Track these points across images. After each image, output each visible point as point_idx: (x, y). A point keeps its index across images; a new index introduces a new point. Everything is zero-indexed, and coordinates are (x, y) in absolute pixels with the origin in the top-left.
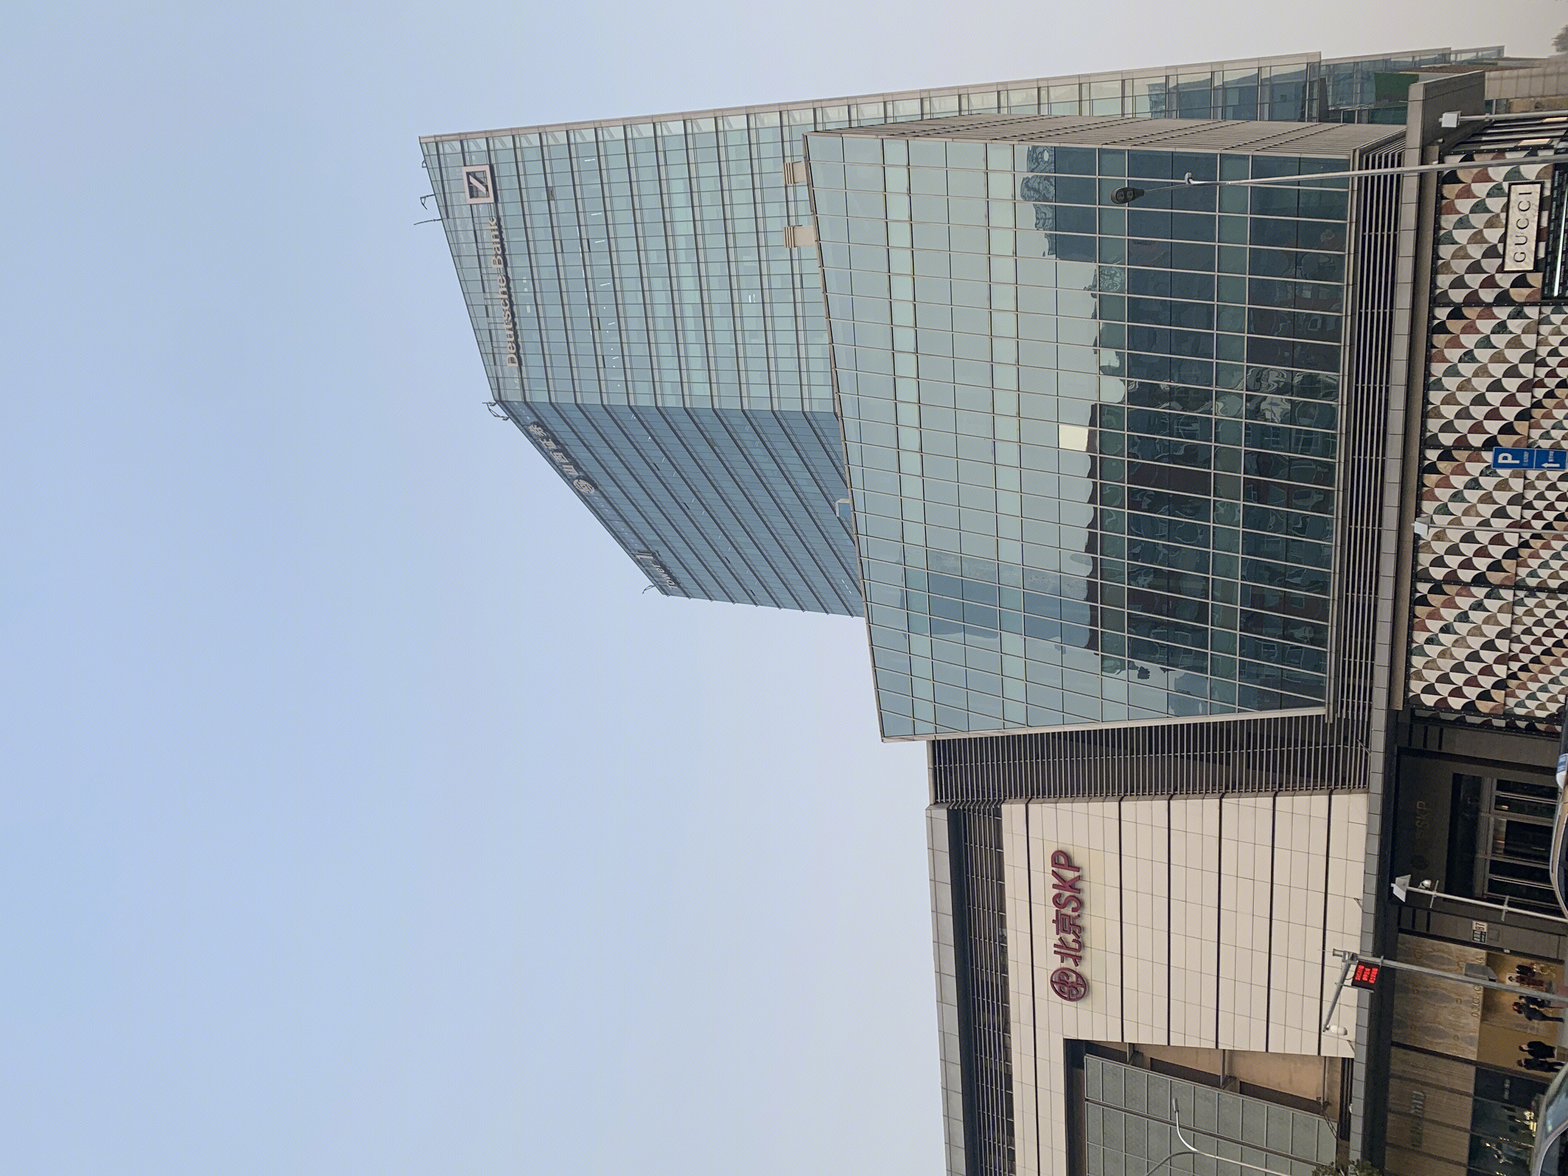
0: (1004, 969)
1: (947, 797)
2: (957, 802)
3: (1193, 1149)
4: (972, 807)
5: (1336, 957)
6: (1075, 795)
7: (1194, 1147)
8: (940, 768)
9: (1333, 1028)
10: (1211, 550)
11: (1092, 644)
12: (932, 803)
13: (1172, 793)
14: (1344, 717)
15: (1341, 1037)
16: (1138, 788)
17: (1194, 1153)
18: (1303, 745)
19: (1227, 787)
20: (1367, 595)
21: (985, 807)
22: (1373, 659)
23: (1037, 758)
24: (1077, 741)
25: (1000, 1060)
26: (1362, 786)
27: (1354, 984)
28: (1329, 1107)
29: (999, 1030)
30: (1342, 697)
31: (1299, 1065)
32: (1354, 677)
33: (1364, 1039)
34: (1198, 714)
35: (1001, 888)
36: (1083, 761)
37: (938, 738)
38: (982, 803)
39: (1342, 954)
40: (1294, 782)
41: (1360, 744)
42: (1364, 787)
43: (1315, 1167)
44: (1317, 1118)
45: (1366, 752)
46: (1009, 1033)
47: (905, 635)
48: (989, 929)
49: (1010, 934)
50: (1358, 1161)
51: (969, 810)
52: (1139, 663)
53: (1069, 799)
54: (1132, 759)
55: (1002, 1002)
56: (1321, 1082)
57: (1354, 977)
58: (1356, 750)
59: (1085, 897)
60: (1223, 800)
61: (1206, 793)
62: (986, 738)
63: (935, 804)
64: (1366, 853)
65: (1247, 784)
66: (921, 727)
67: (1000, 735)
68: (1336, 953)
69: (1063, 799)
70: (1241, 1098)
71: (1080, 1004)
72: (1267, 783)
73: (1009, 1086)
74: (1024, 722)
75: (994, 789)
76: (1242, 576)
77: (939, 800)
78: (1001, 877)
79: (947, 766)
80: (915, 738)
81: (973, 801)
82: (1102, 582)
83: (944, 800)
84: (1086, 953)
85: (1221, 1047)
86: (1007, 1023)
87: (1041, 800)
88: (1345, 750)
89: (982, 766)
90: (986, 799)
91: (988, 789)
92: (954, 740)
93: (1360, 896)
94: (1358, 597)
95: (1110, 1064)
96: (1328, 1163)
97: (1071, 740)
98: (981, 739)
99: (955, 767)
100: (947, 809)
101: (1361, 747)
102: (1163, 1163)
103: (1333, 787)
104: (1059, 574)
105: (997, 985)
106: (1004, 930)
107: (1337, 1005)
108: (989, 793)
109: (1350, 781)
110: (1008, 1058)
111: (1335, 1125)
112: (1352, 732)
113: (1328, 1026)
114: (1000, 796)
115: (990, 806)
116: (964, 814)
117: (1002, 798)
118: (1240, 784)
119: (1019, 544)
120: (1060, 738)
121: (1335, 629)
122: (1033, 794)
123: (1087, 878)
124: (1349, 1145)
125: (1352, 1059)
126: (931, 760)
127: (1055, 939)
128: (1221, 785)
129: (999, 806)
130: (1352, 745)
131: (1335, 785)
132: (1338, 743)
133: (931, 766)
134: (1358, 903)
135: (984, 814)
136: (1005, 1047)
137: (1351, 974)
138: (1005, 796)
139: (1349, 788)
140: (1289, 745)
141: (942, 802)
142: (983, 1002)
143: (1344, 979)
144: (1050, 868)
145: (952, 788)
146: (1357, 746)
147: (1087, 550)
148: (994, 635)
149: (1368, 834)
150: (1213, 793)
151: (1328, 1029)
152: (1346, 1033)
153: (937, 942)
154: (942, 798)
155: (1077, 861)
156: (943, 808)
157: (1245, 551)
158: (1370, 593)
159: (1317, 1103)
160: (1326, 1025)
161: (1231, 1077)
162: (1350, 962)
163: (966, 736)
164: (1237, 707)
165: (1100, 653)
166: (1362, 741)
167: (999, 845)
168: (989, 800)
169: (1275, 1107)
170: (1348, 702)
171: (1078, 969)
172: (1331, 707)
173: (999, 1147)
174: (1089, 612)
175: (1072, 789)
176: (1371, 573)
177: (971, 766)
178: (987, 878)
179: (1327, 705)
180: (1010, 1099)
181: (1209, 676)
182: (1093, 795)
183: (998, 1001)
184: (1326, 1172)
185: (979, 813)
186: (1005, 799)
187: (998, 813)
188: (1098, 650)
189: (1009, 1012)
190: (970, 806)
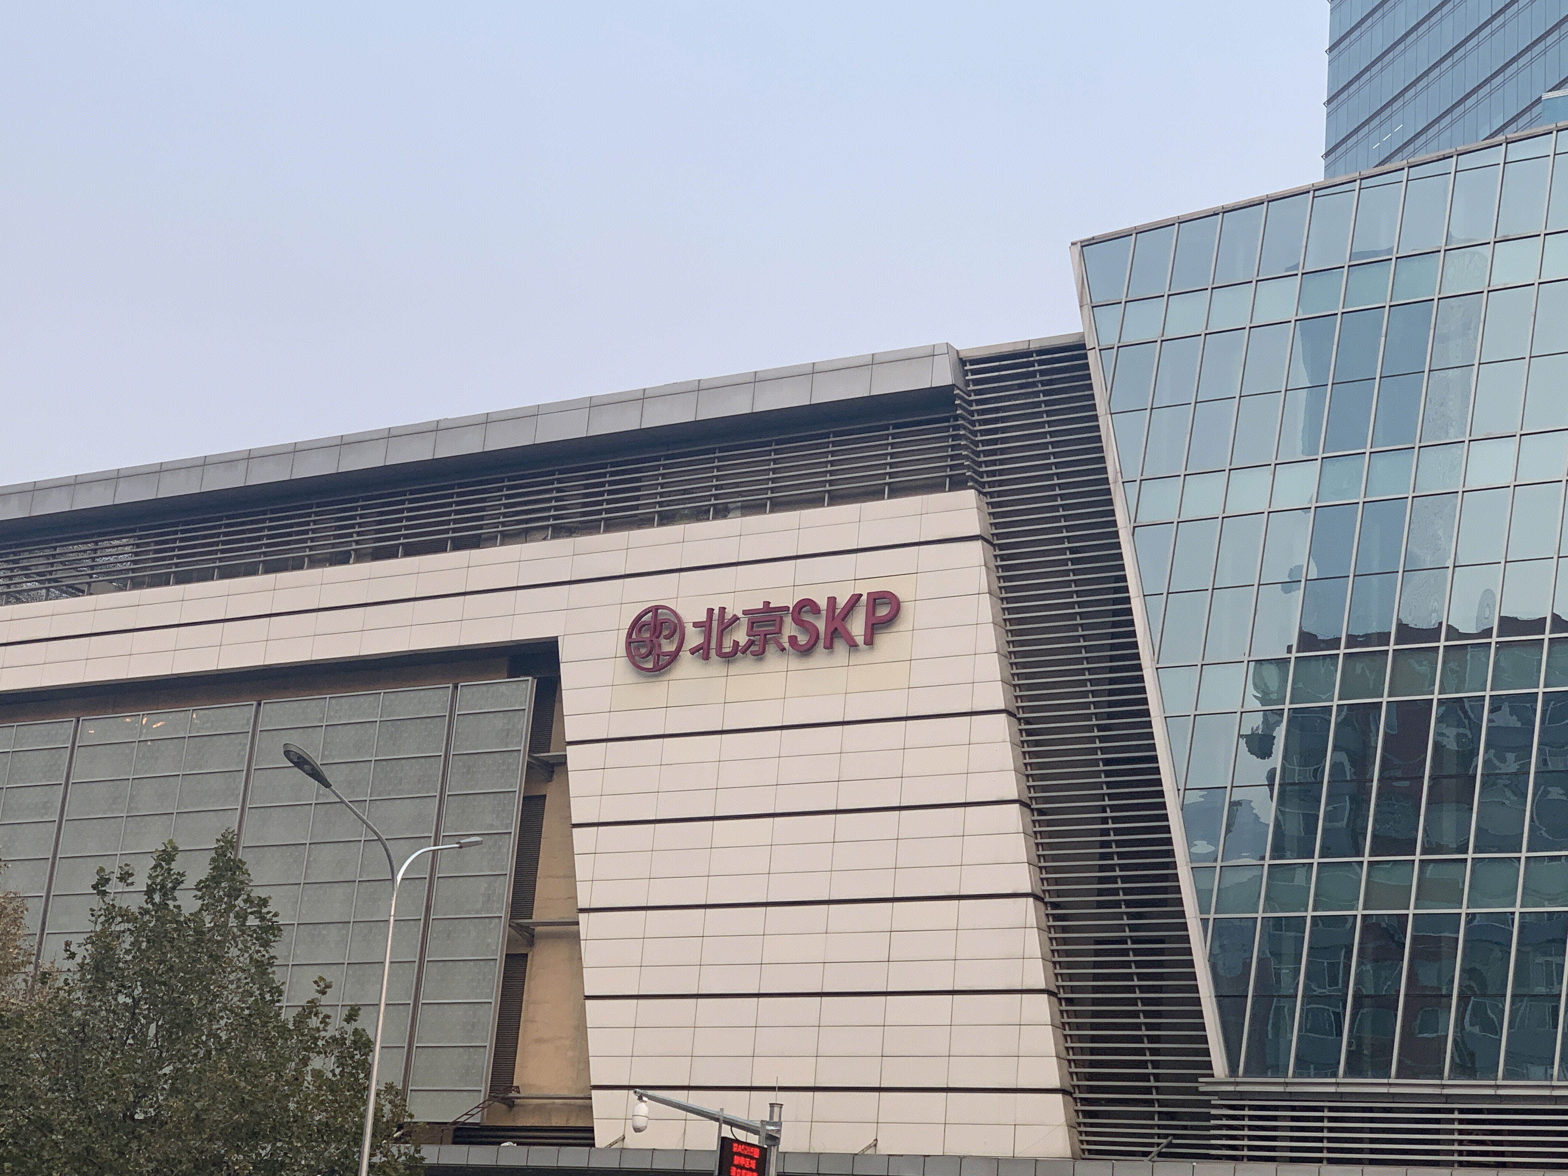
0: (667, 519)
1: (976, 382)
2: (970, 403)
3: (399, 877)
4: (962, 432)
5: (769, 1108)
6: (1009, 628)
7: (403, 879)
8: (1032, 364)
9: (643, 1108)
10: (1524, 854)
11: (1307, 640)
12: (962, 355)
13: (1034, 806)
14: (1214, 1112)
15: (629, 1122)
16: (1037, 743)
17: (393, 879)
18: (1152, 1039)
19: (1055, 905)
20: (1456, 1147)
21: (967, 457)
22: (1331, 1161)
23: (1073, 551)
24: (1114, 625)
25: (504, 524)
26: (1086, 1147)
27: (724, 1141)
28: (504, 1107)
29: (556, 518)
30: (1251, 1108)
31: (570, 1054)
32: (1292, 1129)
33: (629, 1164)
34: (1190, 845)
35: (815, 501)
36: (1076, 639)
37: (1090, 354)
38: (974, 452)
39: (776, 1119)
40: (1078, 1026)
41: (1164, 1141)
42: (1083, 1150)
43: (400, 1088)
44: (484, 1087)
45: (1152, 1152)
46: (553, 538)
47: (1296, 267)
48: (737, 485)
49: (733, 524)
50: (423, 1159)
51: (956, 428)
52: (1280, 733)
53: (1000, 617)
54: (1090, 728)
55: (606, 519)
56: (546, 1092)
57: (737, 1141)
58: (1151, 1136)
59: (820, 658)
60: (1031, 900)
61: (1040, 868)
62: (1101, 449)
63: (961, 359)
64: (961, 1158)
65: (1065, 941)
66: (1109, 318)
67: (1111, 476)
68: (776, 1109)
69: (1000, 605)
70: (500, 956)
71: (623, 663)
72: (1071, 977)
73: (460, 545)
74: (1142, 520)
75: (1001, 472)
76: (1474, 914)
77: (968, 367)
78: (837, 498)
79: (1038, 378)
80: (1086, 309)
81: (975, 433)
82: (1441, 650)
83: (970, 377)
84: (716, 668)
85: (582, 917)
86: (570, 531)
87: (992, 564)
88: (1150, 1116)
89: (1045, 446)
90: (982, 459)
91: (1002, 462)
92: (1090, 387)
93: (884, 1149)
94: (1451, 1132)
95: (524, 723)
96: (410, 1108)
97: (1115, 613)
98: (1099, 439)
99: (1036, 394)
100: (953, 387)
101: (1158, 1144)
102: (368, 826)
103: (1077, 1095)
104: (1450, 563)
105: (636, 507)
106: (739, 513)
107: (682, 1114)
108: (994, 463)
109: (1092, 1125)
110: (508, 538)
111: (476, 1119)
112: (1185, 1128)
113: (645, 1099)
114: (991, 484)
115: (968, 467)
116: (947, 420)
117: (987, 490)
118: (1065, 929)
119: (1509, 480)
120: (1116, 590)
121: (1384, 1090)
122: (1001, 547)
123: (856, 659)
124: (446, 1144)
125: (593, 1145)
126: (1046, 344)
127: (734, 608)
128: (1059, 894)
129: (970, 484)
130: (1159, 1127)
131: (1081, 1099)
132: (1162, 1103)
133: (1033, 346)
134: (869, 1147)
135: (952, 457)
136: (526, 531)
137: (741, 1135)
138: (992, 495)
139: (1079, 1124)
140: (1147, 1014)
141: (966, 373)
142: (602, 484)
143: (732, 1124)
144: (865, 589)
145: (994, 390)
146: (1159, 1136)
147: (1503, 620)
148: (1311, 445)
149: (998, 1160)
150: (1042, 879)
151: (640, 1098)
152: (637, 1130)
153: (699, 388)
154: (974, 372)
155: (886, 640)
156: (955, 377)
157: (1527, 919)
158: (1461, 1153)
159: (510, 1088)
160: (647, 1096)
161: (533, 936)
162: (763, 1134)
163: (1101, 409)
164: (1212, 916)
165: (1294, 654)
166: (1170, 1145)
167: (897, 491)
168: (980, 464)
169: (490, 1017)
170: (1242, 1118)
171: (685, 655)
172: (1231, 1088)
173: (350, 535)
174: (1374, 631)
175: (1020, 621)
176: (1502, 1154)
177: (1041, 425)
178: (831, 473)
179: (1232, 1080)
180: (438, 547)
181: (1268, 862)
182: (1013, 660)
183: (608, 511)
184: (396, 1106)
185: (953, 447)
186: (985, 494)
187: (958, 484)
188: (1298, 651)
189: (591, 534)
190: (965, 428)
